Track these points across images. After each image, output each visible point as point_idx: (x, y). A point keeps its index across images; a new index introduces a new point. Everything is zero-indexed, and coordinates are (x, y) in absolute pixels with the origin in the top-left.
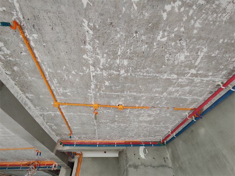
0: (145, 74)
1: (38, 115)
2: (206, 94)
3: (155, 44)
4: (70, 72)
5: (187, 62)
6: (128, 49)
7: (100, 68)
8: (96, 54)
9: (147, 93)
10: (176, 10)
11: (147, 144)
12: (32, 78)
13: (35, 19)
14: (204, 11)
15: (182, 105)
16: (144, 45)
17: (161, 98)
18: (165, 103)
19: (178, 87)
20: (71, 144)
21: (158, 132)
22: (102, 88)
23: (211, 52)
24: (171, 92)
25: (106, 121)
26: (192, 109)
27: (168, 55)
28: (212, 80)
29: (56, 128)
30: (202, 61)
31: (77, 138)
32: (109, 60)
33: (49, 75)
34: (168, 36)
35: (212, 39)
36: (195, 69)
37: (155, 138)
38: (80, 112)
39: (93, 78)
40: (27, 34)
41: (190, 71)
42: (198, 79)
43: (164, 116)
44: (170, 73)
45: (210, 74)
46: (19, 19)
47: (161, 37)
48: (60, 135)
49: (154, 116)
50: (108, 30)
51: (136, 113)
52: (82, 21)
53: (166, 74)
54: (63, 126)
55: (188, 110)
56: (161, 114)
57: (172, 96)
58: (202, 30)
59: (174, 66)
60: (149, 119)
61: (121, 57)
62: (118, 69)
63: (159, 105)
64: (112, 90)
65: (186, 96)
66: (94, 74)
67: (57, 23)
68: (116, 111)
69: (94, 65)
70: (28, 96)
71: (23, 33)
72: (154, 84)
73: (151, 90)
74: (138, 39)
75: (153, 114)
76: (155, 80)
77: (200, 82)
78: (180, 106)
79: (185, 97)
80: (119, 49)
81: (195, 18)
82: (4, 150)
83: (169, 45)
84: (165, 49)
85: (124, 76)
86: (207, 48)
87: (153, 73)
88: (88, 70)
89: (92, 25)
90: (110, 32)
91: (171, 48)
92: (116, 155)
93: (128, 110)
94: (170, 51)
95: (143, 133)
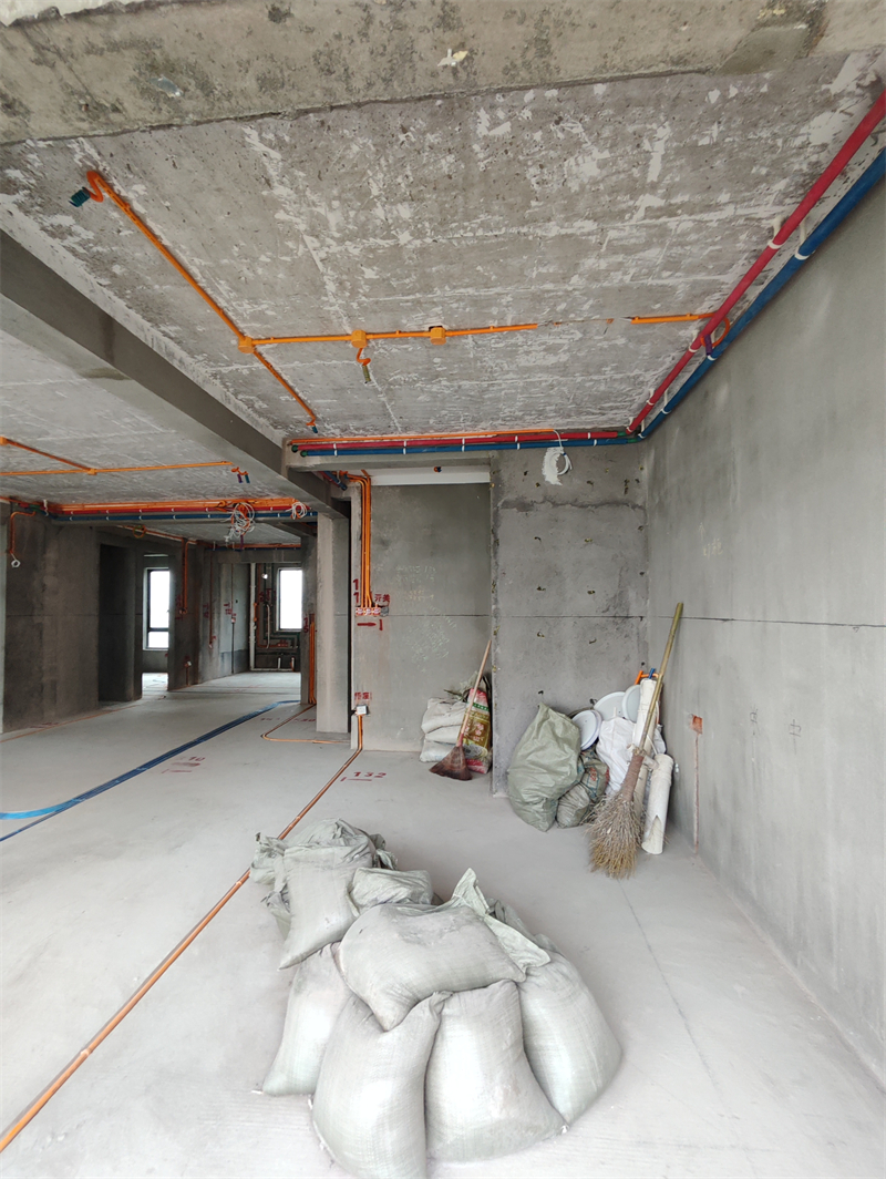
0: (480, 233)
1: (207, 375)
2: (741, 262)
3: (476, 147)
4: (255, 259)
5: (614, 178)
6: (396, 177)
7: (333, 238)
9: (510, 284)
11: (574, 440)
12: (164, 287)
13: (128, 152)
15: (658, 306)
16: (445, 158)
17: (568, 292)
18: (592, 306)
19: (616, 253)
20: (325, 450)
21: (605, 397)
22: (361, 287)
23: (692, 132)
24: (599, 272)
25: (409, 378)
26: (703, 317)
27: (534, 170)
28: (741, 216)
29: (265, 406)
30: (668, 165)
31: (337, 432)
32: (352, 213)
33: (201, 273)
34: (510, 117)
35: (674, 95)
36: (653, 193)
37: (604, 418)
38: (319, 357)
39: (324, 264)
40: (118, 187)
41: (638, 203)
42: (681, 222)
43: (604, 345)
44: (567, 219)
45: (724, 197)
46: (89, 157)
47: (487, 126)
48: (285, 426)
49: (569, 350)
50: (319, 141)
51: (497, 346)
52: (243, 135)
53: (553, 223)
54: (283, 398)
55: (693, 320)
56: (592, 343)
57: (606, 284)
59: (571, 198)
60: (552, 360)
61: (384, 199)
62: (387, 230)
63: (573, 315)
64: (392, 291)
65: (660, 278)
66: (323, 255)
67: (182, 151)
68: (427, 346)
69: (314, 233)
70: (167, 331)
71: (110, 188)
72: (525, 257)
73: (522, 275)
74: (418, 146)
75: (562, 345)
76: (524, 245)
77: (696, 230)
78: (653, 310)
79: (660, 282)
80: (371, 180)
83: (525, 142)
84: (516, 154)
85: (413, 247)
86: (670, 125)
87: (506, 226)
88: (301, 247)
89: (270, 136)
90: (327, 146)
91: (537, 149)
92: (482, 477)
93: (469, 341)
94: (537, 157)
95: (550, 405)
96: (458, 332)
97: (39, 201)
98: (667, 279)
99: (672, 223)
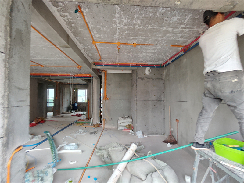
0: (151, 27)
1: (82, 48)
2: (193, 38)
4: (105, 27)
5: (179, 22)
6: (141, 16)
8: (121, 18)
9: (152, 37)
11: (152, 66)
12: (82, 30)
15: (176, 44)
16: (151, 14)
17: (162, 40)
18: (165, 43)
19: (173, 34)
20: (101, 65)
21: (160, 59)
22: (124, 34)
23: (195, 16)
24: (169, 37)
25: (125, 52)
26: (183, 46)
27: (165, 18)
29: (91, 55)
31: (104, 61)
32: (129, 21)
33: (91, 28)
34: (166, 9)
36: (184, 25)
37: (158, 62)
38: (108, 46)
39: (118, 29)
41: (181, 26)
42: (187, 30)
44: (168, 27)
48: (93, 59)
51: (144, 48)
53: (165, 27)
54: (96, 54)
55: (181, 46)
56: (162, 49)
57: (169, 39)
59: (170, 24)
60: (154, 51)
61: (136, 19)
62: (134, 25)
63: (161, 44)
65: (179, 39)
66: (119, 27)
68: (131, 46)
69: (119, 23)
70: (77, 38)
71: (81, 9)
73: (155, 36)
74: (147, 11)
75: (156, 49)
77: (188, 32)
80: (135, 16)
82: (57, 66)
85: (137, 28)
87: (157, 27)
88: (115, 26)
90: (130, 8)
92: (130, 72)
93: (140, 46)
94: (167, 16)
95: (149, 59)
96: (138, 45)
97: (63, 9)
98: (180, 39)
99: (185, 30)
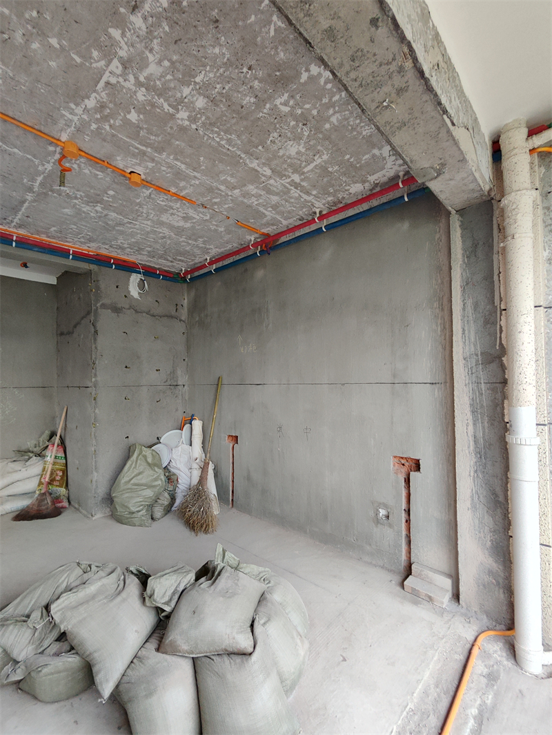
3: (268, 106)
5: (296, 161)
6: (218, 84)
7: (136, 78)
8: (146, 48)
10: (322, 81)
11: (149, 272)
14: (350, 108)
16: (251, 97)
18: (228, 207)
19: (264, 190)
22: (115, 120)
23: (331, 164)
24: (248, 194)
25: (74, 193)
26: (263, 234)
27: (276, 135)
28: (312, 202)
30: (314, 169)
32: (169, 77)
34: (293, 107)
35: (340, 148)
36: (300, 176)
39: (106, 86)
43: (213, 228)
44: (264, 164)
45: (314, 192)
47: (281, 102)
49: (194, 223)
50: (202, 26)
53: (257, 161)
55: (257, 233)
57: (246, 201)
58: (335, 129)
59: (275, 156)
60: (181, 224)
61: (198, 87)
62: (178, 104)
63: (216, 207)
64: (136, 136)
65: (266, 210)
66: (113, 80)
68: (116, 181)
69: (126, 64)
73: (217, 175)
74: (247, 81)
75: (194, 218)
77: (296, 199)
78: (249, 222)
79: (264, 211)
80: (203, 72)
81: (337, 108)
83: (286, 121)
84: (278, 123)
85: (181, 123)
86: (329, 156)
87: (238, 148)
88: (103, 63)
90: (204, 33)
91: (286, 128)
92: (52, 280)
93: (148, 192)
94: (283, 131)
96: (146, 183)
98: (268, 212)
99: (293, 191)
